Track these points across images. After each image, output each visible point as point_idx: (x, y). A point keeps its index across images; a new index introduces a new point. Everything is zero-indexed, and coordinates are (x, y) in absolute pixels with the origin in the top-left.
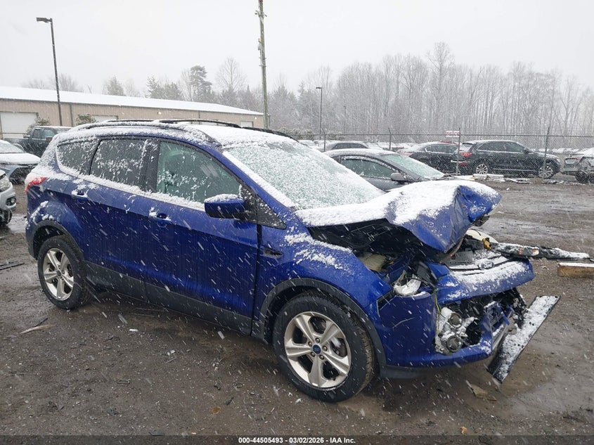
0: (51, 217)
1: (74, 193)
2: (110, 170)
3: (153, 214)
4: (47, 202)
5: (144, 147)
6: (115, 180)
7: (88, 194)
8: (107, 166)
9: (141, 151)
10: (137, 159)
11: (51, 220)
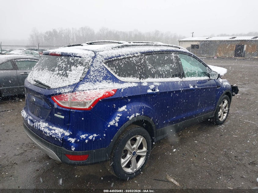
0: (137, 114)
1: (149, 91)
2: (161, 73)
3: (192, 87)
4: (125, 106)
5: (173, 57)
6: (165, 77)
7: (158, 89)
8: (158, 71)
9: (173, 60)
10: (172, 63)
11: (138, 116)
